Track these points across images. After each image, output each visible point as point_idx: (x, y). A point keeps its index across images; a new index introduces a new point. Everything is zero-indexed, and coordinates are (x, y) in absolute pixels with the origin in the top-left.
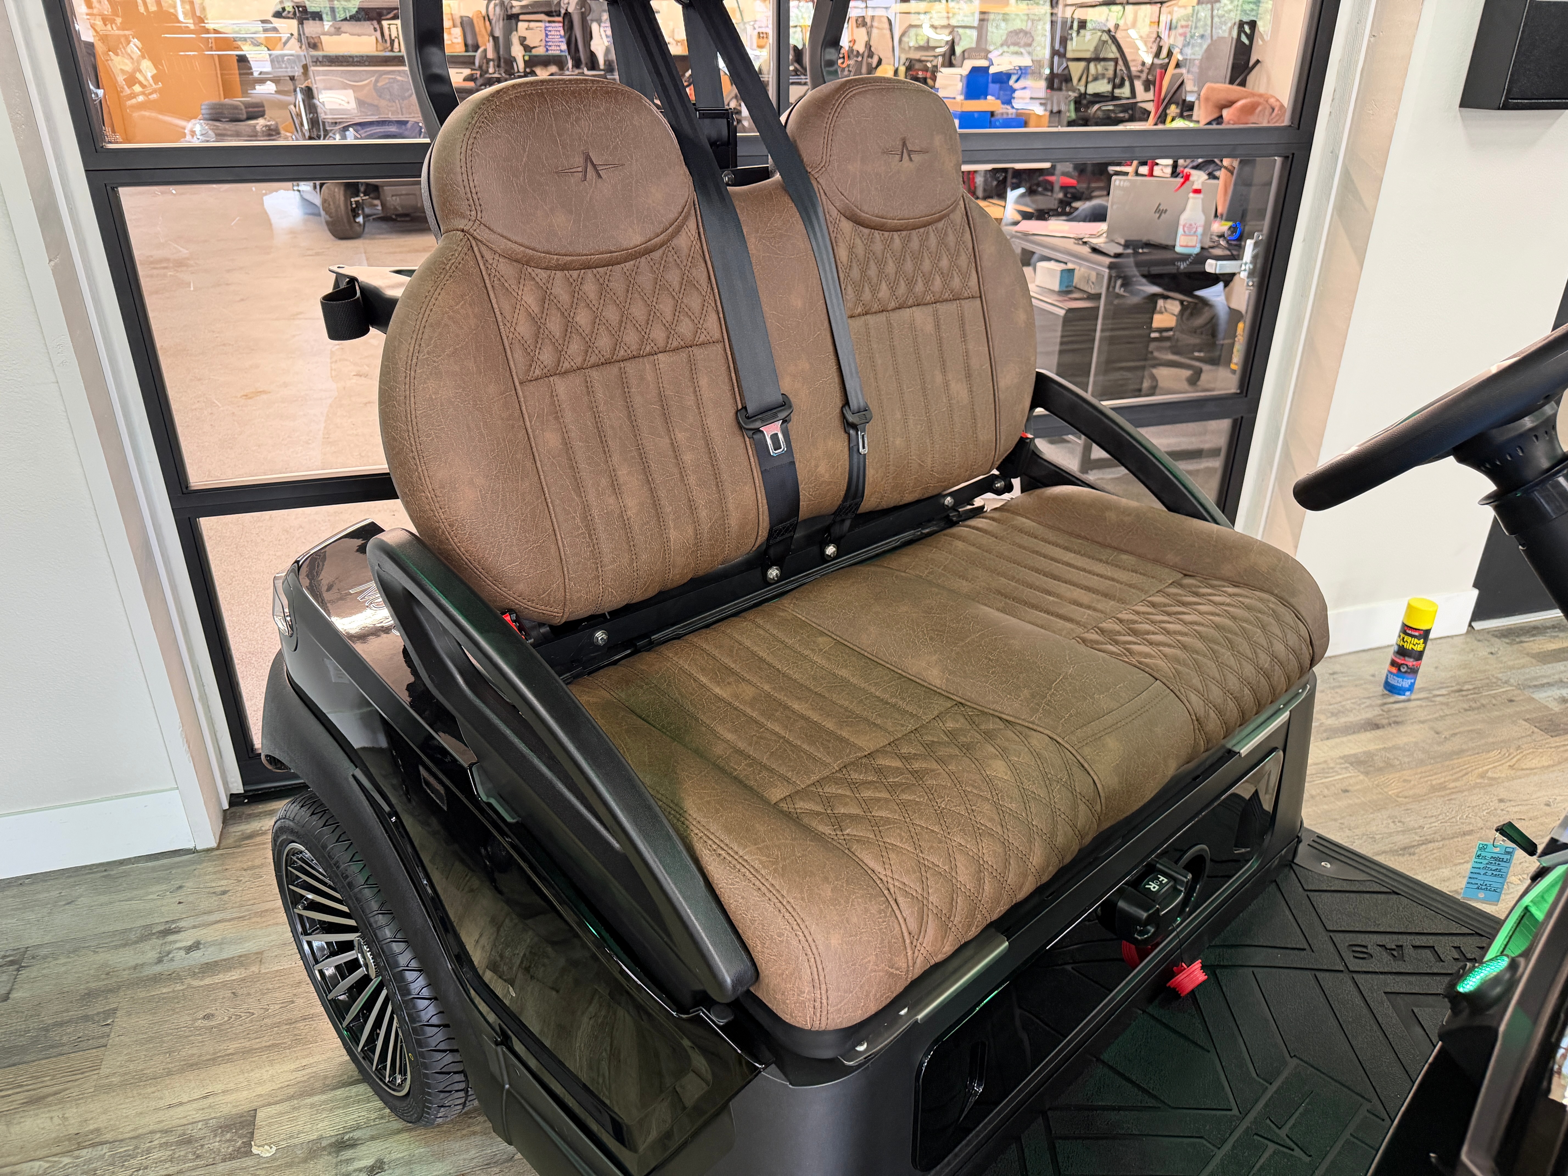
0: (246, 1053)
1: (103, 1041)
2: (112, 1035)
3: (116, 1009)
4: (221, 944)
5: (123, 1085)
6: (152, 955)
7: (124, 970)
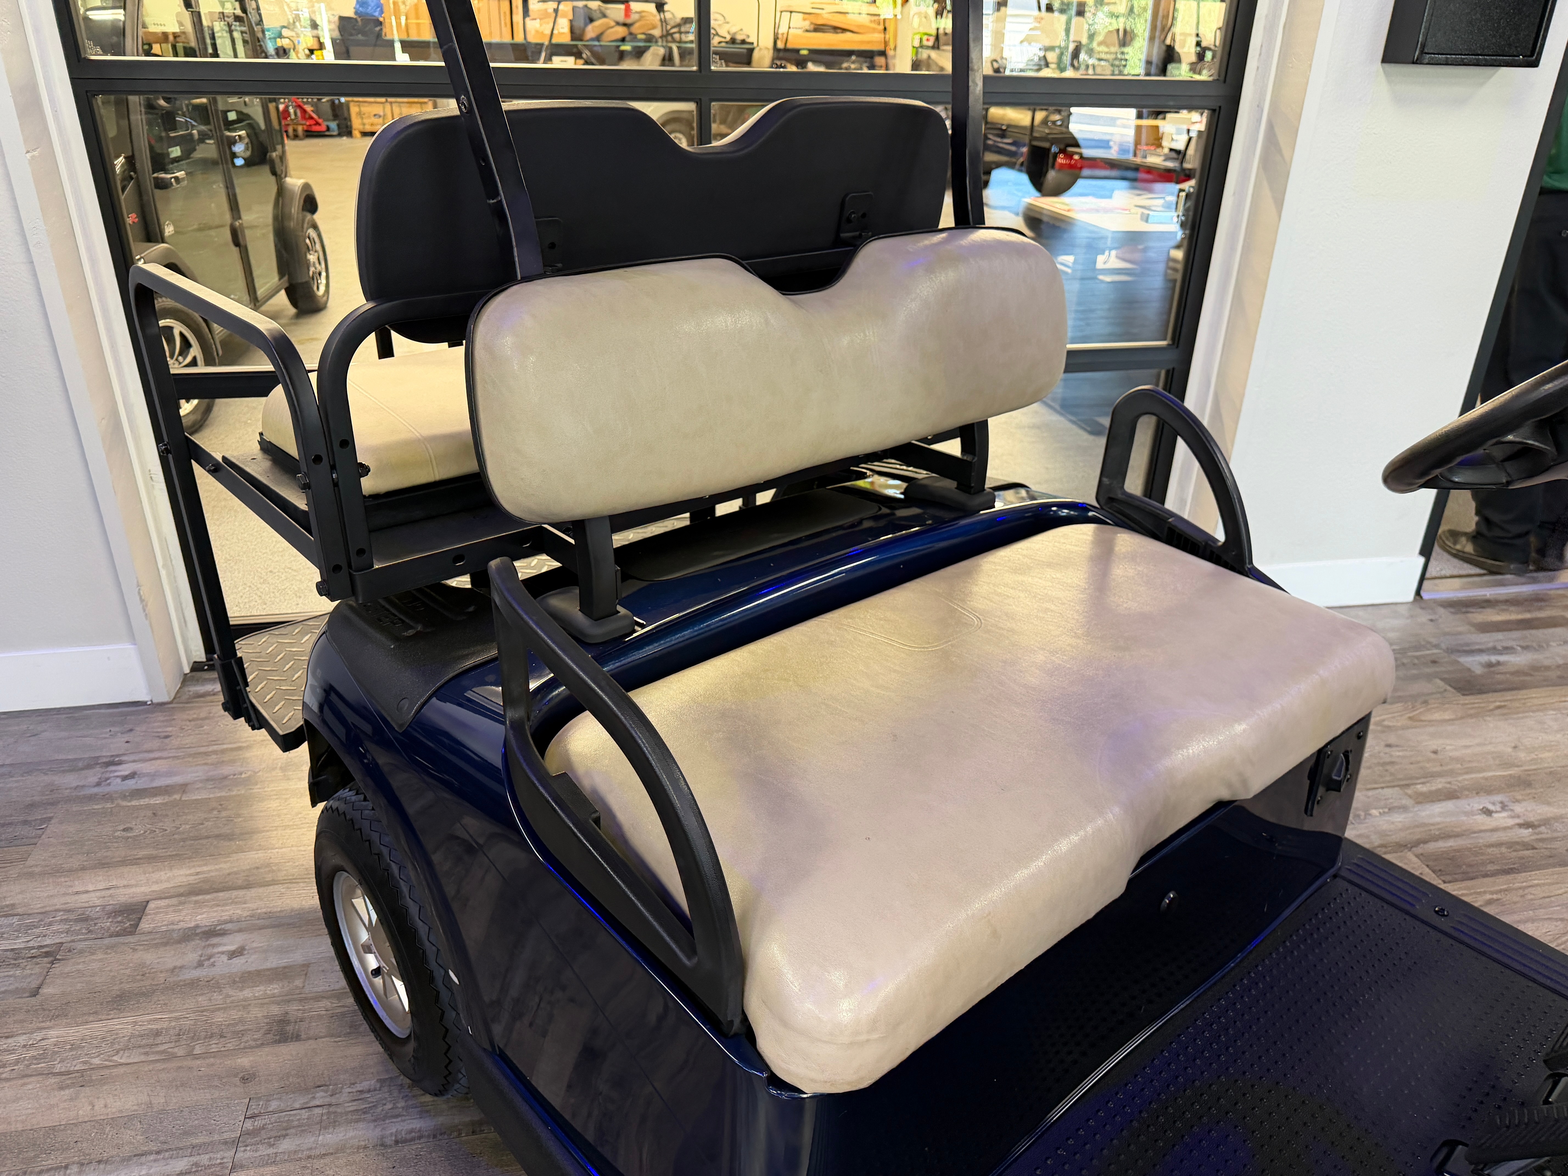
0: (151, 859)
1: (35, 841)
2: (43, 836)
3: (50, 818)
4: (154, 776)
5: (42, 874)
6: (94, 780)
7: (66, 789)
